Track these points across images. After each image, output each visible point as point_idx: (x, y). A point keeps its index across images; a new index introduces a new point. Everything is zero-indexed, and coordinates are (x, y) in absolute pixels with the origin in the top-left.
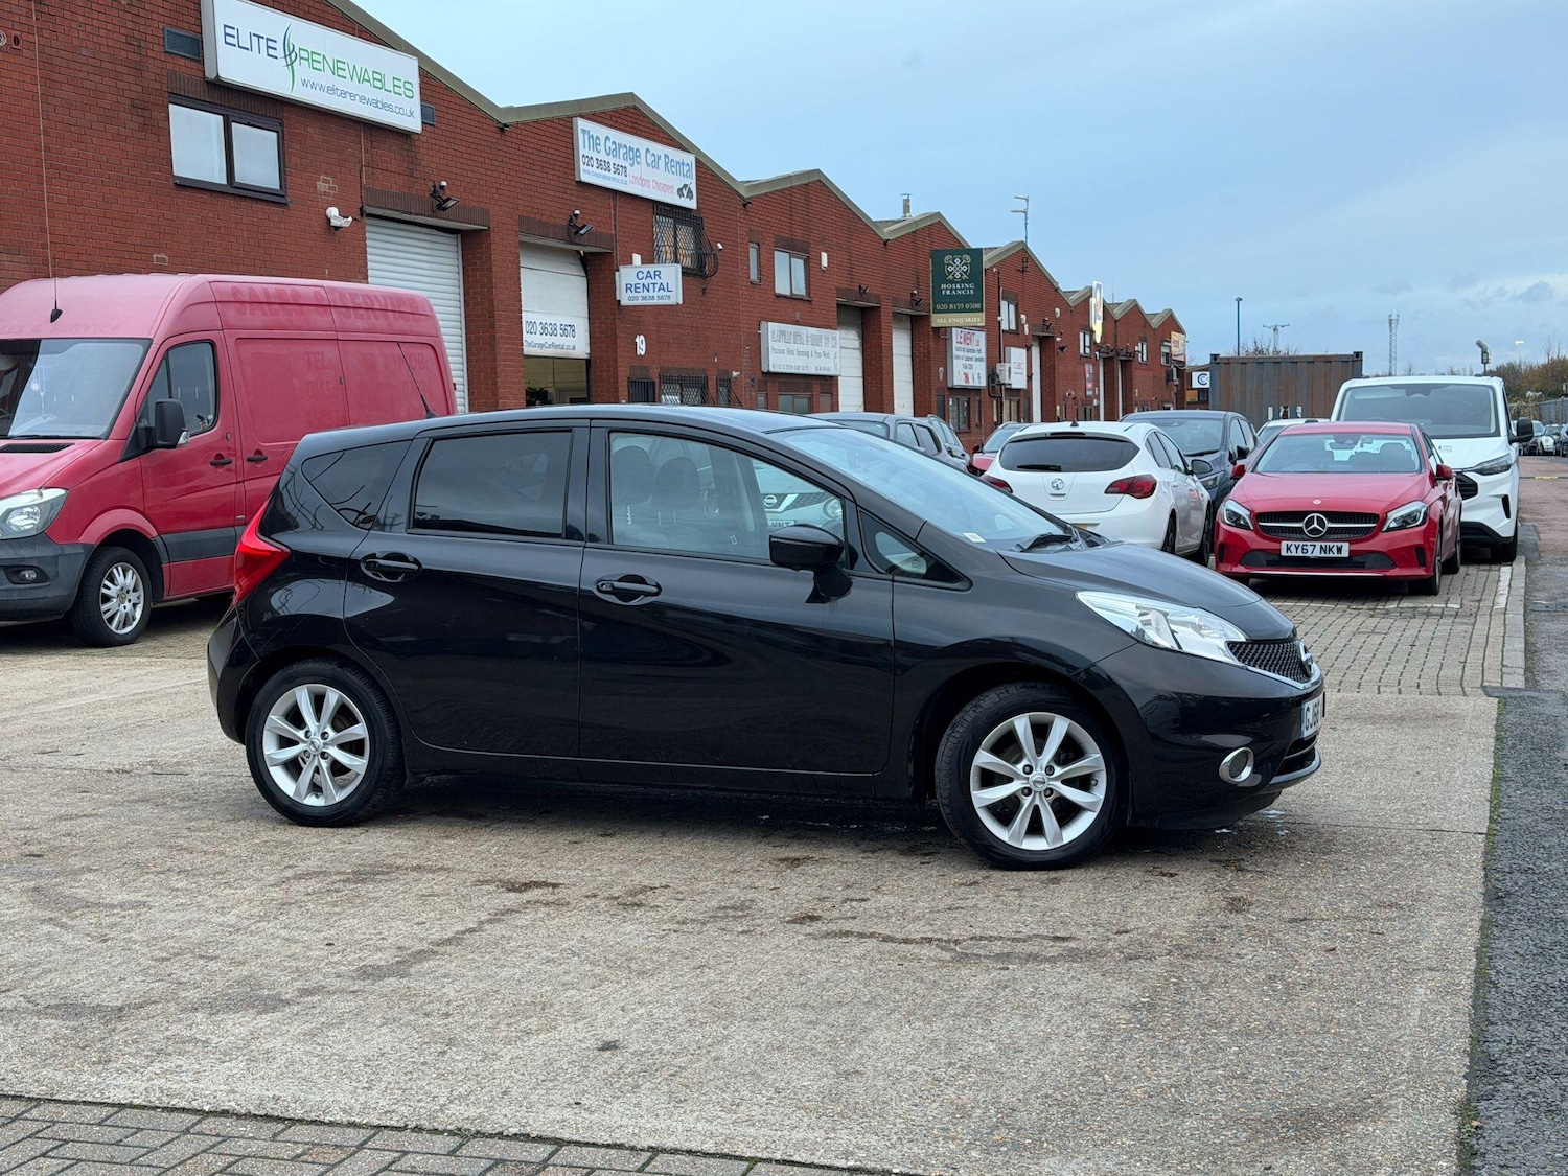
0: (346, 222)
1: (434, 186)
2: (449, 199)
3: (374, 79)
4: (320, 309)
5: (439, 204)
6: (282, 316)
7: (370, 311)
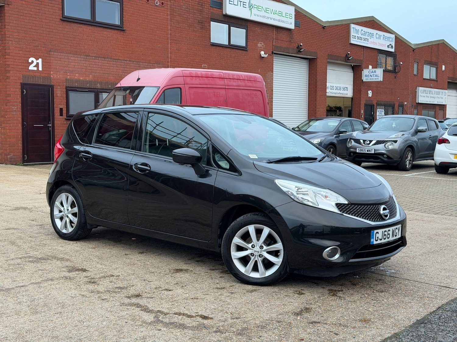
0: (266, 56)
1: (298, 45)
2: (302, 49)
3: (279, 13)
4: (220, 79)
5: (299, 50)
6: (206, 81)
7: (239, 80)
